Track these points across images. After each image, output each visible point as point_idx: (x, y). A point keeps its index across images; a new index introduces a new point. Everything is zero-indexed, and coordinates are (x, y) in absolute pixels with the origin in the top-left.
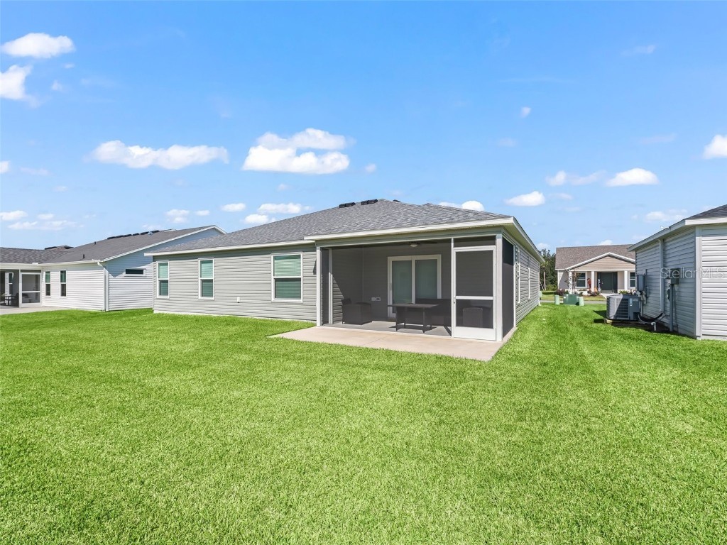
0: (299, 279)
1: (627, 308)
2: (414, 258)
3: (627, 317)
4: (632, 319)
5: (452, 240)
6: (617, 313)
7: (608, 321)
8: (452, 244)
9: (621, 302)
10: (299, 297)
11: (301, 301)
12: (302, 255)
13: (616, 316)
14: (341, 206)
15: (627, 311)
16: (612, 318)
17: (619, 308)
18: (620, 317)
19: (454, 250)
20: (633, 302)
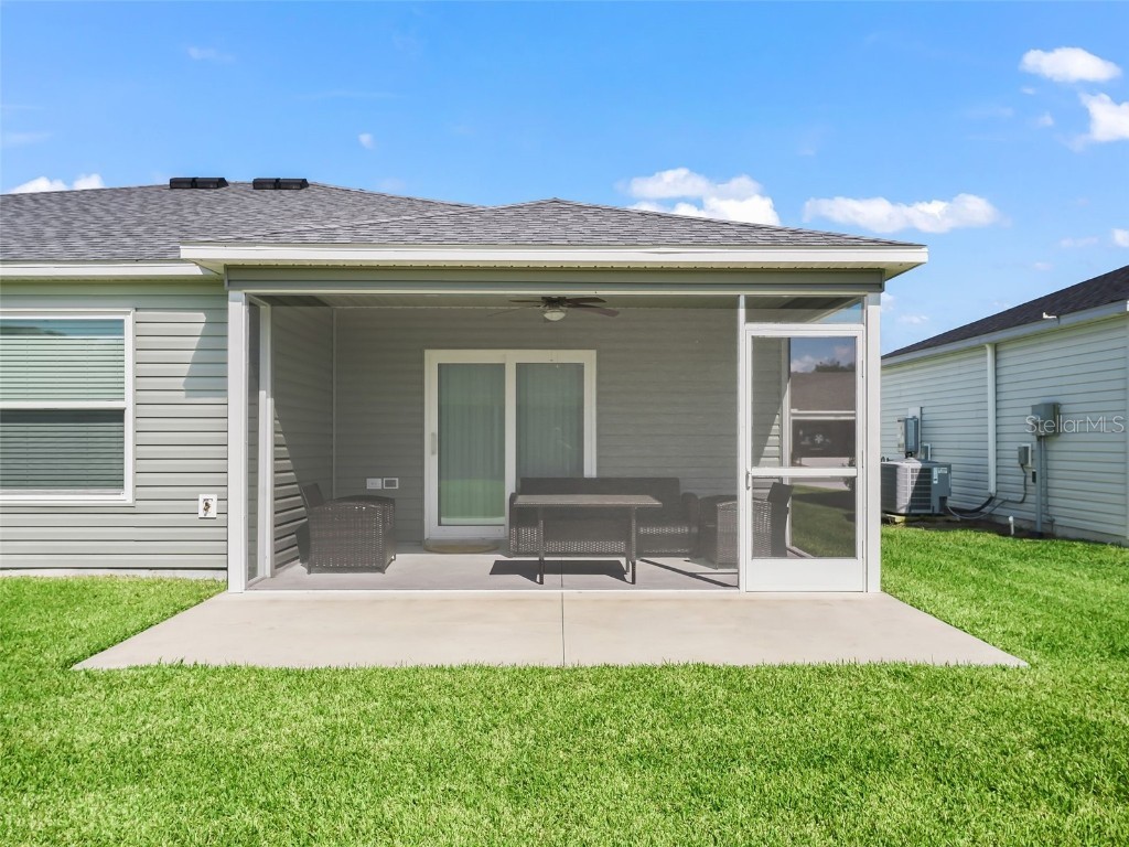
0: (117, 416)
1: (929, 489)
2: (511, 358)
3: (928, 507)
4: (937, 511)
5: (742, 302)
6: (912, 500)
7: (898, 519)
8: (742, 312)
9: (920, 477)
10: (119, 483)
11: (126, 496)
12: (129, 321)
13: (910, 508)
14: (176, 184)
15: (929, 495)
16: (903, 511)
17: (915, 489)
18: (917, 508)
19: (748, 332)
20: (939, 475)
